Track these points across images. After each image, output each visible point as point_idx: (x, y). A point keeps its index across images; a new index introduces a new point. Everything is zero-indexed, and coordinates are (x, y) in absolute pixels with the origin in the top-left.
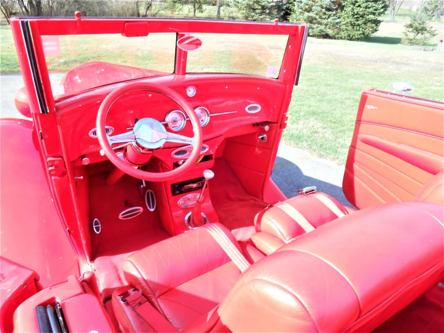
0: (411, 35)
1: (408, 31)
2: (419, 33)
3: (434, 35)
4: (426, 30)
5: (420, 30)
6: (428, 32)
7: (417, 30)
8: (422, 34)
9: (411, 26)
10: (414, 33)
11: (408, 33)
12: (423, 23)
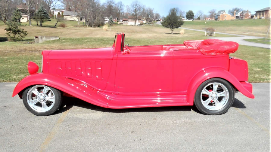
0: (12, 35)
1: (10, 33)
2: (16, 33)
3: (26, 34)
4: (20, 31)
5: (17, 32)
6: (22, 32)
7: (15, 32)
8: (19, 34)
9: (10, 29)
10: (14, 33)
11: (10, 34)
12: (17, 27)
